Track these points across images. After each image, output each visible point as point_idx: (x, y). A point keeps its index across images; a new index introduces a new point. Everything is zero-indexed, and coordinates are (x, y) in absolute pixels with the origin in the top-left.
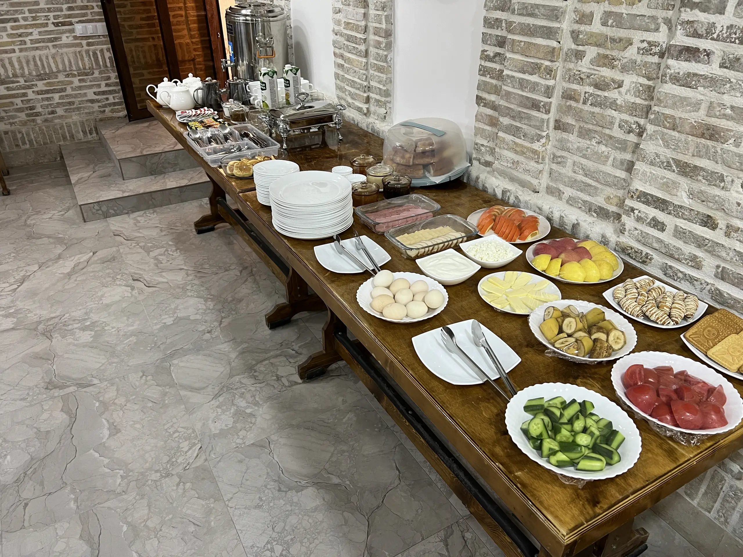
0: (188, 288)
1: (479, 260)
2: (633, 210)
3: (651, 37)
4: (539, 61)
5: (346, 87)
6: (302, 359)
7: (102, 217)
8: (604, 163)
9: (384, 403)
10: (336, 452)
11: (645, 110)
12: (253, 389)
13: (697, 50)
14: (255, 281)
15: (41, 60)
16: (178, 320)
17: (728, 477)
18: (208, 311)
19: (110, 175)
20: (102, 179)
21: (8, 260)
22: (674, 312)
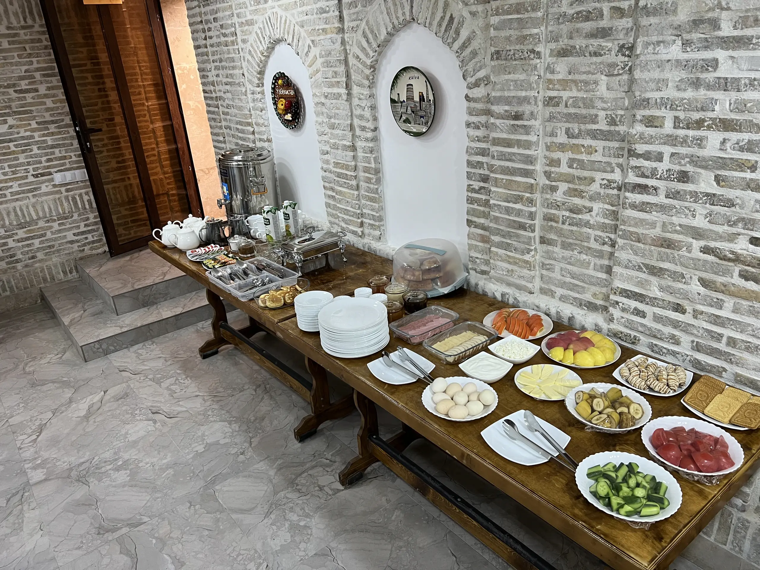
0: (209, 413)
1: (508, 358)
2: (617, 303)
3: (609, 176)
4: (520, 194)
5: (339, 214)
6: (339, 467)
7: (102, 355)
8: (587, 268)
9: (430, 496)
10: (393, 549)
11: (613, 227)
12: (300, 502)
13: (646, 186)
14: (271, 397)
15: (21, 210)
16: (208, 447)
17: (734, 511)
18: (235, 433)
19: (102, 312)
20: (96, 316)
21: (18, 411)
22: (671, 383)
